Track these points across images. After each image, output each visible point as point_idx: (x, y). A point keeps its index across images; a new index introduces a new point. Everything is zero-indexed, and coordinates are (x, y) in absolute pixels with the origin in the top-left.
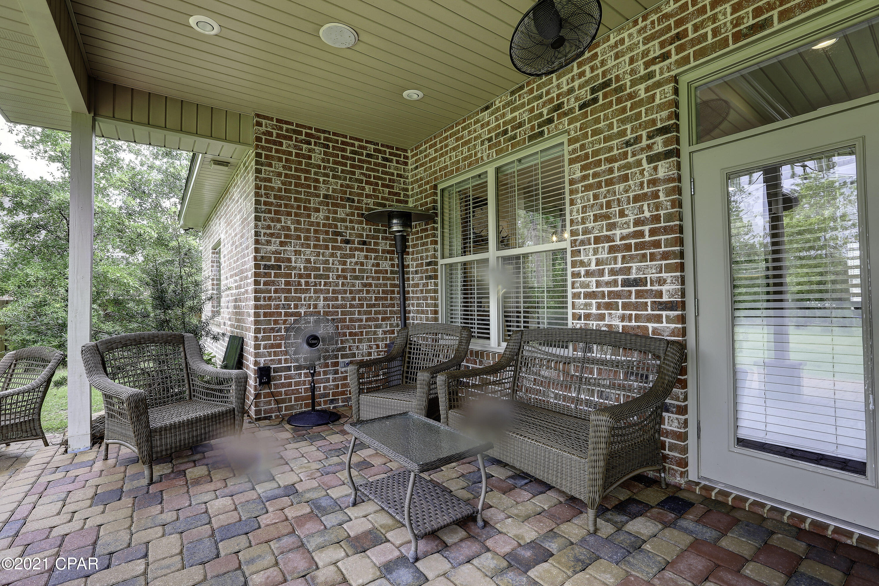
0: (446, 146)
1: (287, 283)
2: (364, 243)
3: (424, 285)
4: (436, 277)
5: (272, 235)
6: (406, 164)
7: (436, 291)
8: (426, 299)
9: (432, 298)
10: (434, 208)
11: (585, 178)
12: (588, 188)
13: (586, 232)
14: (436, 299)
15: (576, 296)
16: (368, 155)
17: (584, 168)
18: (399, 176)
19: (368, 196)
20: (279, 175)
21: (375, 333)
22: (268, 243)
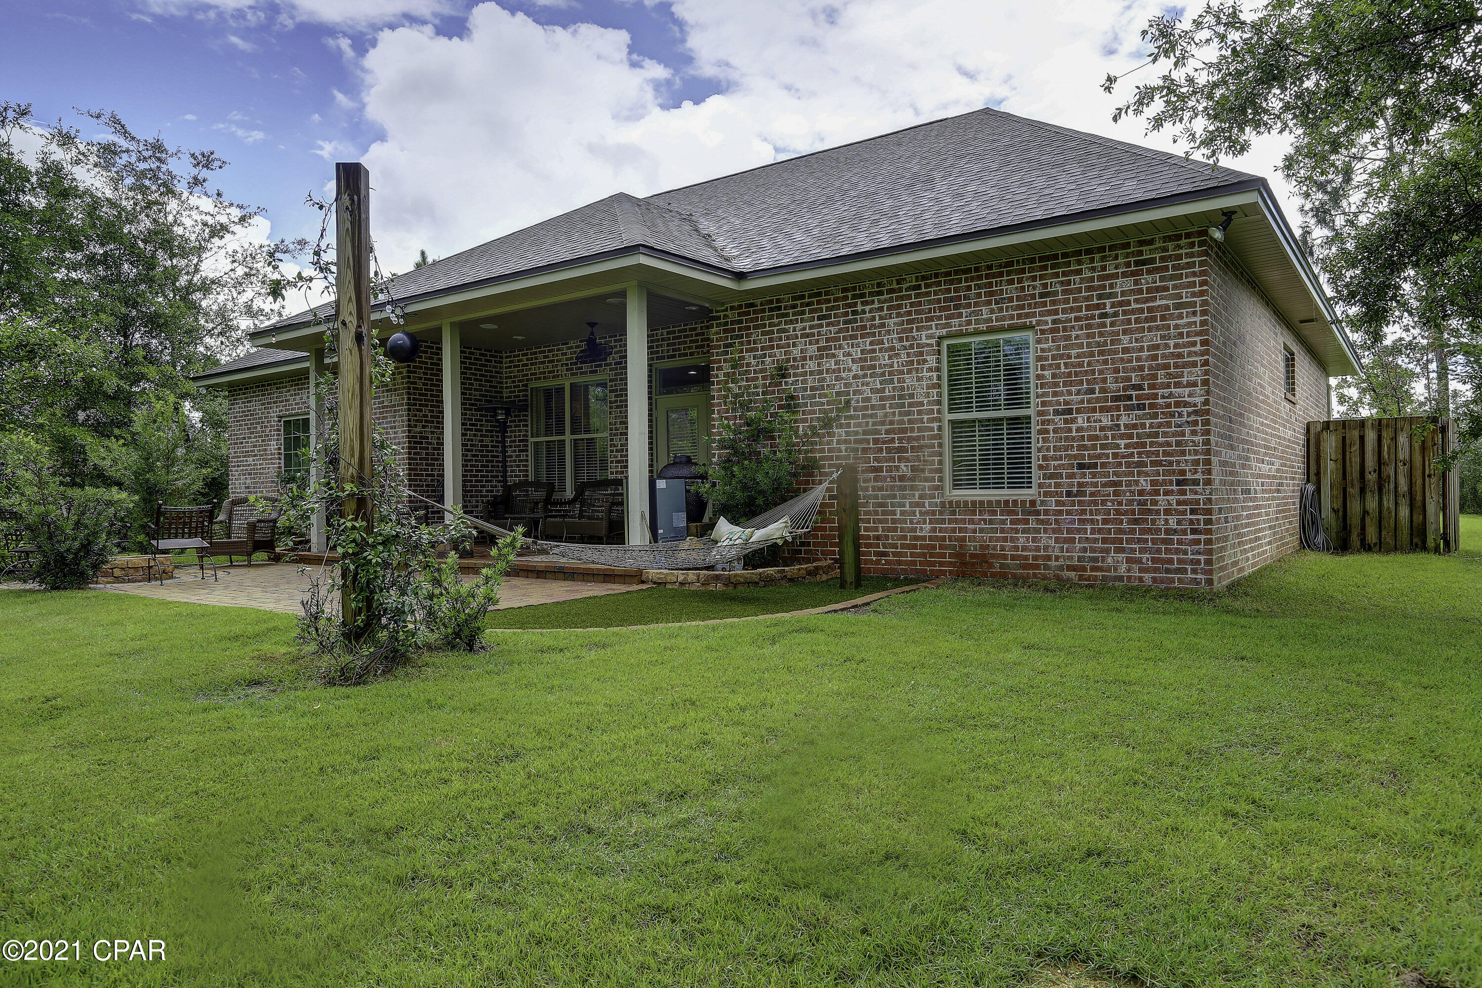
0: (536, 358)
1: (427, 454)
2: (473, 425)
3: (517, 456)
4: (527, 451)
5: (417, 421)
6: (501, 362)
7: (527, 461)
8: (519, 466)
9: (524, 466)
10: (526, 401)
11: (616, 401)
12: (617, 407)
13: (616, 429)
14: (527, 466)
15: (612, 462)
16: (476, 359)
17: (616, 396)
18: (497, 372)
19: (476, 390)
20: (421, 378)
21: (481, 491)
22: (416, 426)
